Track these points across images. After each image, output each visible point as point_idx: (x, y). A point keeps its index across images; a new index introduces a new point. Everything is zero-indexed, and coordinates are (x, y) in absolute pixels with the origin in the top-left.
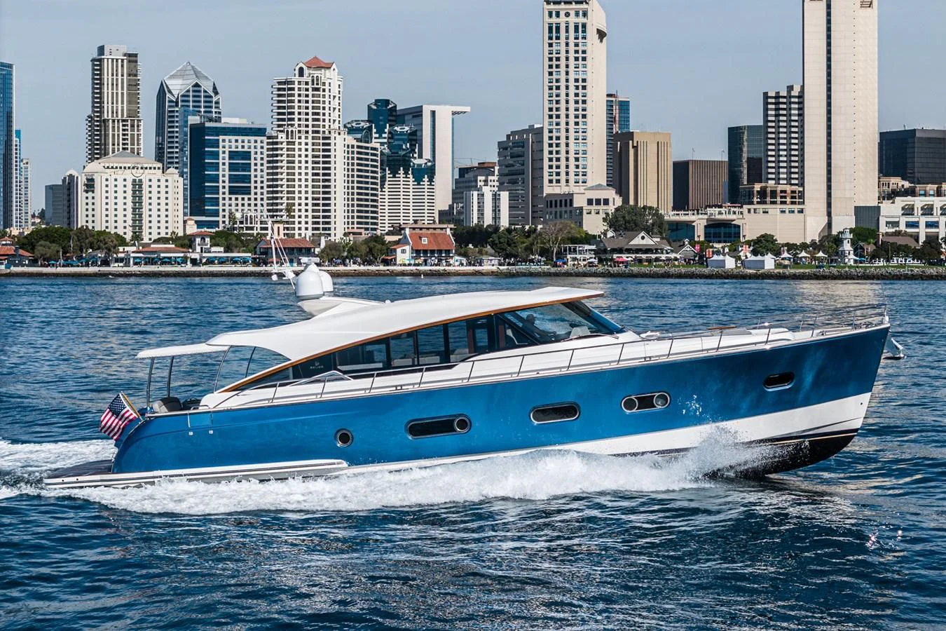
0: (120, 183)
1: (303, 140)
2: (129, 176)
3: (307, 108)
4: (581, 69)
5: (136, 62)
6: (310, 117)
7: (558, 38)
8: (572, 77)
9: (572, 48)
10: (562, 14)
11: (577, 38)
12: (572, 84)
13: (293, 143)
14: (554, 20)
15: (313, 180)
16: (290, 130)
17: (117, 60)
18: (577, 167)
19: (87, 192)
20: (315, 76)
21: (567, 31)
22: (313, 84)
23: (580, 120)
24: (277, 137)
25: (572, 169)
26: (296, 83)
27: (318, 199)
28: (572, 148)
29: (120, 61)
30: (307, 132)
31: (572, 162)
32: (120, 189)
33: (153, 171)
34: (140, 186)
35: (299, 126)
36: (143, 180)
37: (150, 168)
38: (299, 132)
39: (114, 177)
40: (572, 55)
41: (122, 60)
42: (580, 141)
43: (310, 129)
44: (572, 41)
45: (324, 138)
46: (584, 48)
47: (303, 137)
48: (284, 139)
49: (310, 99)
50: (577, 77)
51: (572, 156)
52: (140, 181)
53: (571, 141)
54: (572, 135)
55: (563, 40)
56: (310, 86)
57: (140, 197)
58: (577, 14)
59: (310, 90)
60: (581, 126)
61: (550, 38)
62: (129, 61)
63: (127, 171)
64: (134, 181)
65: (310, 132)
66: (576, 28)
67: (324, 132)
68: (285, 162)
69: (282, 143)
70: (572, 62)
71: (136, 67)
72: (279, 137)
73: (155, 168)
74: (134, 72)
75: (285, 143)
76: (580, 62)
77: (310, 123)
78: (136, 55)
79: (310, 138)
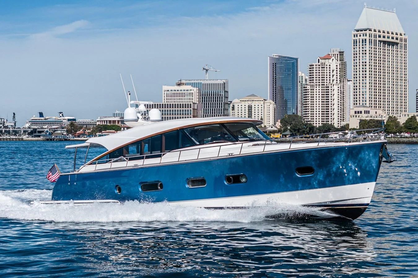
0: (243, 107)
1: (318, 88)
2: (247, 104)
3: (319, 75)
4: (364, 58)
5: (343, 55)
6: (321, 79)
7: (356, 46)
8: (361, 61)
9: (361, 49)
10: (358, 35)
11: (363, 45)
12: (361, 64)
13: (313, 90)
14: (356, 38)
15: (322, 104)
16: (311, 84)
17: (335, 54)
18: (363, 98)
19: (232, 110)
20: (322, 62)
21: (359, 43)
22: (321, 66)
23: (364, 79)
24: (307, 87)
25: (361, 99)
26: (315, 65)
27: (324, 112)
28: (361, 90)
29: (336, 55)
30: (319, 85)
31: (361, 96)
32: (243, 109)
33: (260, 102)
34: (251, 108)
35: (316, 82)
36: (252, 106)
37: (259, 101)
38: (316, 85)
39: (241, 104)
40: (361, 52)
41: (337, 54)
42: (364, 87)
43: (321, 84)
44: (361, 46)
45: (326, 87)
46: (365, 49)
47: (318, 87)
48: (309, 88)
49: (321, 72)
50: (363, 61)
51: (361, 93)
52: (251, 106)
53: (361, 87)
54: (361, 85)
55: (358, 46)
56: (320, 67)
57: (251, 112)
58: (363, 35)
59: (321, 68)
60: (364, 81)
61: (354, 46)
62: (340, 55)
63: (246, 102)
64: (249, 106)
65: (321, 85)
66: (363, 41)
67: (327, 85)
68: (310, 97)
69: (309, 90)
70: (361, 55)
71: (343, 57)
72: (308, 87)
73: (261, 101)
74: (342, 59)
75: (310, 90)
76: (364, 55)
77: (321, 81)
78: (343, 52)
79: (321, 87)
